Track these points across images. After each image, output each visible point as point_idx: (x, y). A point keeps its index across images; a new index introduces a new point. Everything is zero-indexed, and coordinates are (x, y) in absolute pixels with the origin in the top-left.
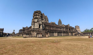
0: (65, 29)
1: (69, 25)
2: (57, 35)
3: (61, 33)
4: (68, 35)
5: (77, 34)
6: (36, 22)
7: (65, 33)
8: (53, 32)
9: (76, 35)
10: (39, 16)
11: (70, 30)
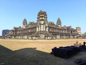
0: (66, 31)
1: (71, 26)
2: (59, 38)
3: (63, 35)
4: (70, 38)
5: (79, 37)
6: (42, 24)
7: (67, 35)
8: (57, 35)
9: (77, 38)
10: (45, 18)
11: (71, 32)
